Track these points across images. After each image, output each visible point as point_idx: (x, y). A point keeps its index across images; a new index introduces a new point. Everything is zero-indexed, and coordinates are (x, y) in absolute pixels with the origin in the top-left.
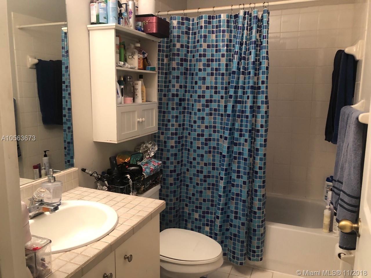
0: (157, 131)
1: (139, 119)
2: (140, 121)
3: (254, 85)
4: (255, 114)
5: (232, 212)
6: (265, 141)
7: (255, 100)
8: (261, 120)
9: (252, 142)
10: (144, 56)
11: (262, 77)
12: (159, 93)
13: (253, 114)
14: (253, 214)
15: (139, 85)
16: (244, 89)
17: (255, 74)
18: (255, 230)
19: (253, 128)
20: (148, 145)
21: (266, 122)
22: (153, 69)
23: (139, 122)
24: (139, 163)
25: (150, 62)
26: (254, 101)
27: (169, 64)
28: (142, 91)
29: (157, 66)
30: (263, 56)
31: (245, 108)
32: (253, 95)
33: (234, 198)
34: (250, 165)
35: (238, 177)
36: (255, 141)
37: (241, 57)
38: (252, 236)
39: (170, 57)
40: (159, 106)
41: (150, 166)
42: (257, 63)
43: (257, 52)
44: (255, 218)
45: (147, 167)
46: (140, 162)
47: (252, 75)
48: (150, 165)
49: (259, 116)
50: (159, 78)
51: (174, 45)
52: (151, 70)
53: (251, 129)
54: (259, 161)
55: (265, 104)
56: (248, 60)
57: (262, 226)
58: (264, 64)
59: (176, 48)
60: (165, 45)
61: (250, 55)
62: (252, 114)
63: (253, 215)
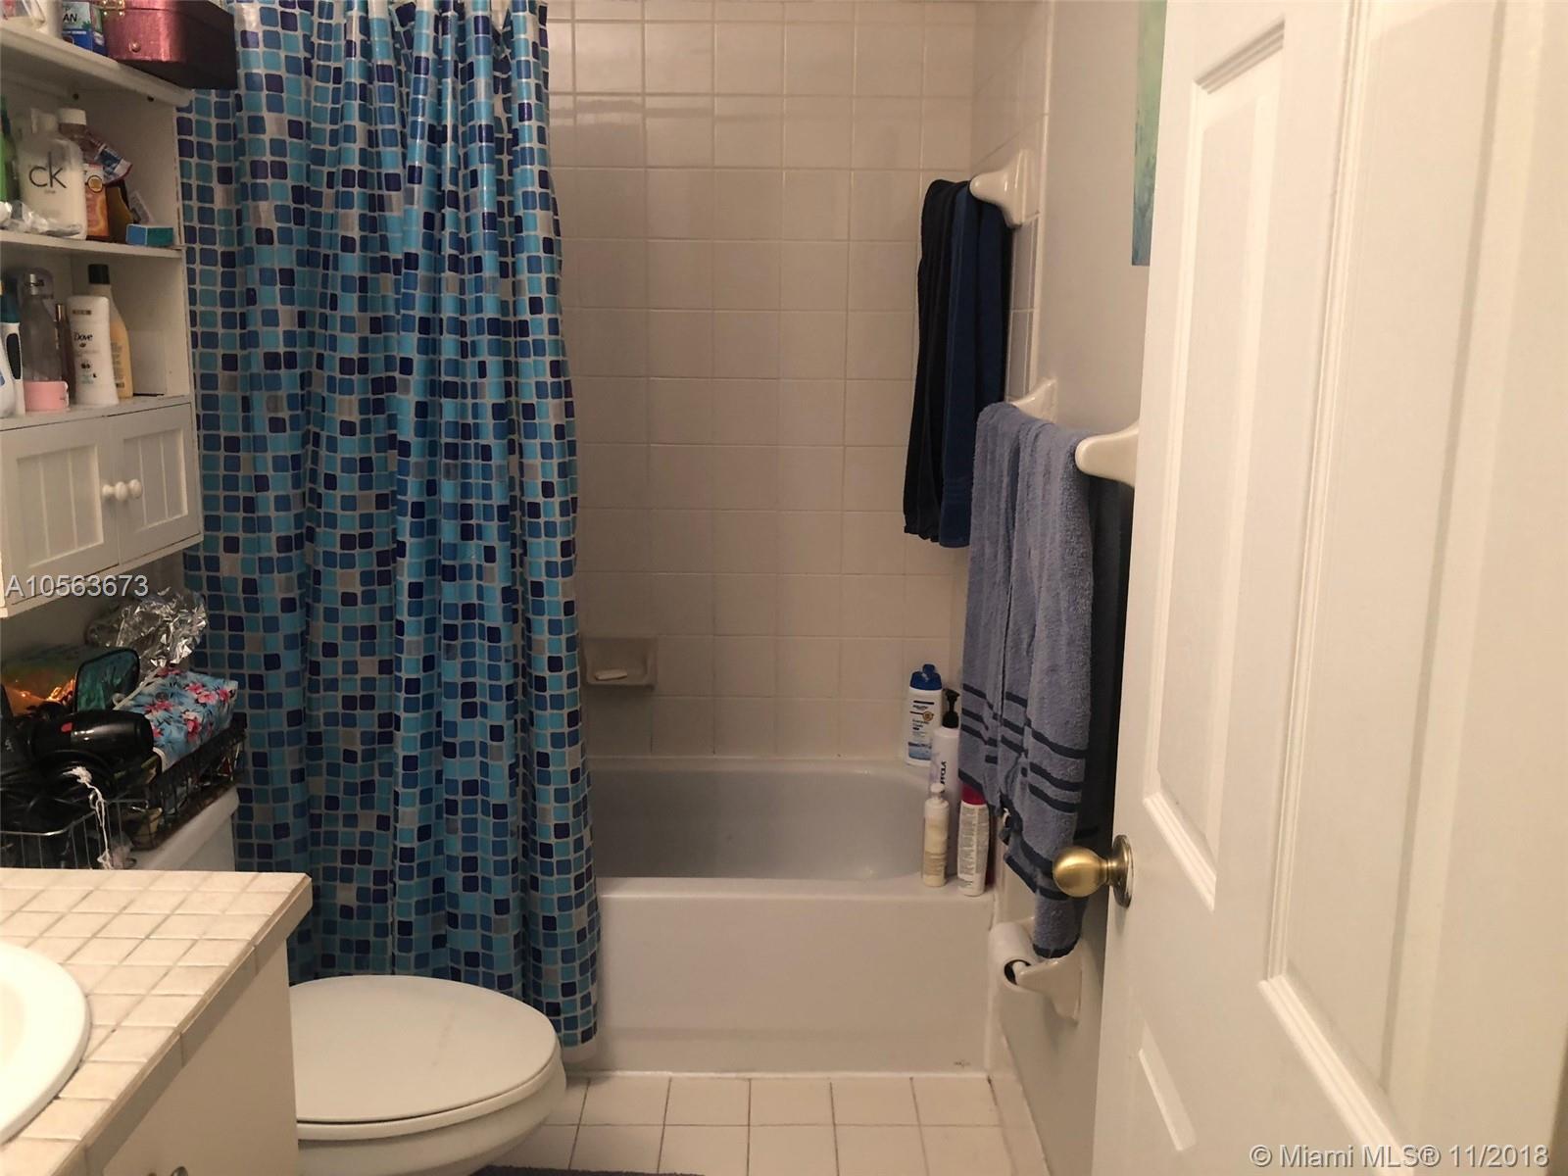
0: (200, 539)
1: (112, 484)
2: (118, 496)
3: (503, 315)
4: (515, 437)
5: (451, 862)
6: (567, 548)
7: (512, 379)
8: (542, 464)
9: (513, 556)
10: (111, 173)
11: (534, 284)
12: (201, 354)
13: (512, 437)
14: (539, 858)
15: (98, 316)
16: (463, 334)
17: (504, 270)
18: (550, 923)
19: (513, 499)
20: (154, 608)
21: (564, 470)
22: (162, 238)
23: (110, 501)
24: (123, 703)
25: (142, 202)
26: (508, 385)
27: (239, 212)
28: (115, 347)
29: (182, 223)
30: (525, 194)
31: (475, 416)
32: (501, 359)
33: (455, 802)
34: (515, 656)
35: (469, 711)
36: (525, 553)
37: (440, 193)
38: (541, 947)
39: (243, 180)
40: (201, 413)
41: (182, 709)
42: (507, 219)
43: (502, 174)
44: (547, 870)
45: (166, 715)
46: (127, 695)
47: (489, 270)
48: (181, 704)
49: (533, 445)
50: (191, 280)
51: (257, 125)
52: (152, 244)
53: (507, 502)
54: (546, 636)
55: (553, 398)
56: (467, 209)
57: (580, 900)
58: (536, 229)
59: (266, 138)
60: (214, 121)
61: (472, 187)
62: (506, 441)
63: (541, 862)
